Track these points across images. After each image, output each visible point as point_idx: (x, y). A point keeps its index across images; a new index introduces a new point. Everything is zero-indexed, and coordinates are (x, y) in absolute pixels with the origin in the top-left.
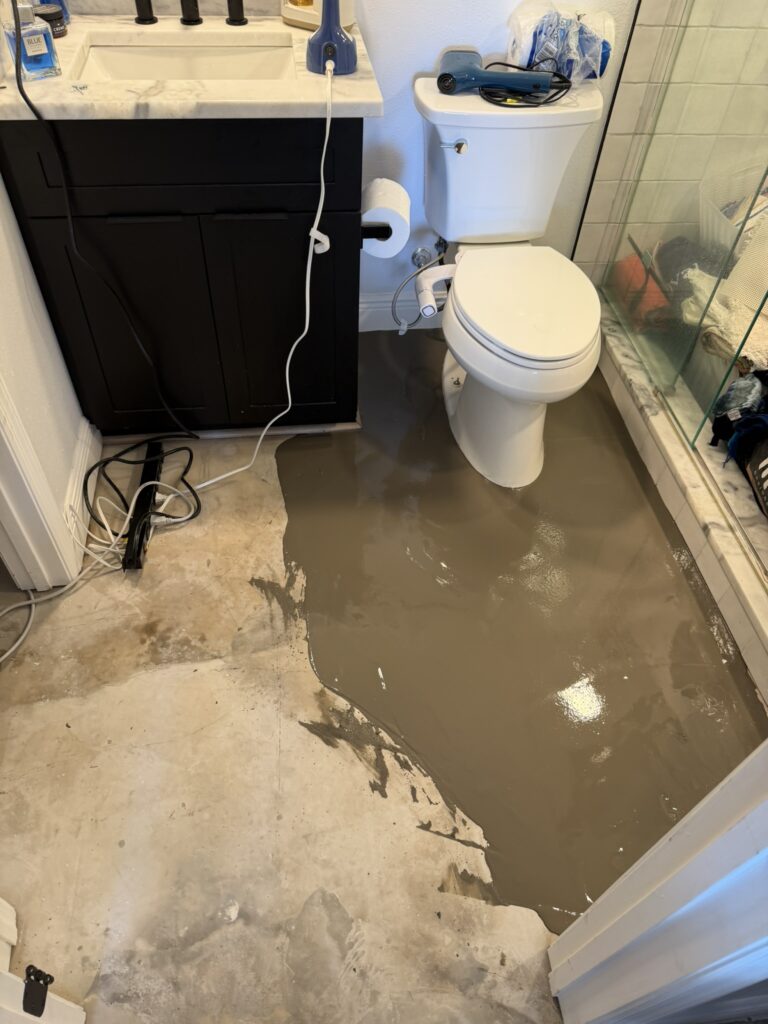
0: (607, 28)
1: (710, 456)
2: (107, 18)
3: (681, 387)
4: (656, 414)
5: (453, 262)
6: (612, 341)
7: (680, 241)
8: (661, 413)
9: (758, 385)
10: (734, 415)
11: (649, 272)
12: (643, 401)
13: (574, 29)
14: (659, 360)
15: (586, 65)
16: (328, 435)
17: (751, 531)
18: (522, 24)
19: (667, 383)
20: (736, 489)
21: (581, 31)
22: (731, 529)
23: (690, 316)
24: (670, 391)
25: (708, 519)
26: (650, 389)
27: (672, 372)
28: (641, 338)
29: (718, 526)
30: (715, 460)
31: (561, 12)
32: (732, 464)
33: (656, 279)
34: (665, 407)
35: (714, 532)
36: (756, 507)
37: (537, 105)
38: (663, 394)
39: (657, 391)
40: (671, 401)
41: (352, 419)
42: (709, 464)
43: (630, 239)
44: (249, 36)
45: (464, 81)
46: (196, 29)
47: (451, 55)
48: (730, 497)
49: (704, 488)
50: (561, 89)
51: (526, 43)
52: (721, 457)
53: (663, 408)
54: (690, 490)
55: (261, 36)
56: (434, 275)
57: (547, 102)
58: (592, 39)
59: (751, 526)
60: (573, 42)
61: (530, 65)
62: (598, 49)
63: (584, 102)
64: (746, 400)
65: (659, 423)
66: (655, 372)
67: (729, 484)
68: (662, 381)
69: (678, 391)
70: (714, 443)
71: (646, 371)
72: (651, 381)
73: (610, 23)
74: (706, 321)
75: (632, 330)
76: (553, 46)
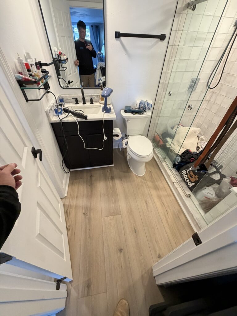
0: (151, 102)
1: (173, 170)
2: (71, 103)
3: (167, 157)
4: (163, 162)
5: (128, 139)
6: (155, 150)
7: (165, 133)
8: (164, 162)
9: (180, 158)
10: (177, 163)
11: (160, 138)
12: (161, 160)
13: (146, 103)
14: (163, 152)
15: (148, 108)
16: (108, 167)
17: (181, 183)
18: (138, 102)
19: (165, 157)
20: (178, 175)
21: (147, 103)
22: (178, 183)
23: (168, 146)
24: (165, 158)
25: (173, 181)
26: (162, 158)
27: (166, 155)
28: (160, 149)
29: (175, 182)
30: (174, 170)
31: (143, 100)
32: (177, 171)
33: (161, 139)
34: (165, 161)
35: (175, 184)
36: (181, 178)
37: (141, 114)
38: (164, 159)
39: (163, 158)
40: (165, 160)
41: (112, 164)
42: (173, 171)
43: (157, 132)
44: (93, 106)
45: (128, 111)
46: (85, 105)
47: (126, 107)
48: (177, 177)
49: (172, 176)
50: (144, 112)
51: (138, 105)
52: (175, 170)
53: (164, 161)
54: (170, 176)
55: (96, 106)
56: (125, 141)
57: (142, 114)
58: (149, 104)
59: (181, 182)
60: (146, 105)
61: (139, 108)
62: (150, 105)
63: (148, 113)
64: (178, 161)
65: (164, 164)
66: (163, 155)
67: (177, 174)
68: (164, 156)
69: (167, 158)
70: (173, 167)
71: (161, 155)
72: (162, 157)
73: (152, 101)
74: (171, 147)
75: (158, 147)
76: (143, 106)
